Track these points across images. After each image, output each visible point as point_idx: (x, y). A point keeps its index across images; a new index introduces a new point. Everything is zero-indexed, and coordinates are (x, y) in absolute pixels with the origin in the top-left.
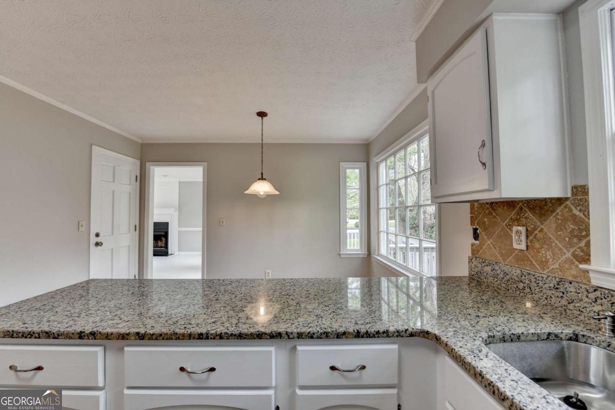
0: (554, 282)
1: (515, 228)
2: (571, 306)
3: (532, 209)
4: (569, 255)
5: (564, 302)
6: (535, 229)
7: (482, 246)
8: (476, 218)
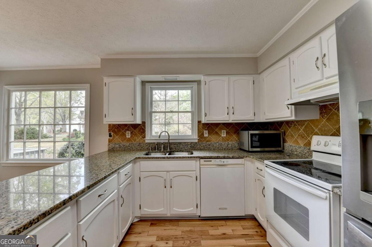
0: (138, 144)
1: (127, 132)
2: (142, 149)
3: (132, 127)
4: (141, 137)
5: (140, 148)
6: (133, 132)
7: (113, 139)
8: (111, 130)
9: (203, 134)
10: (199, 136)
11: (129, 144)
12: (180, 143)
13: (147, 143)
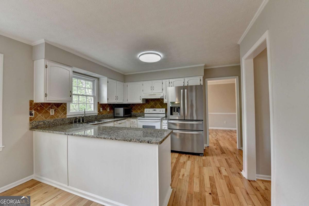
1: (51, 110)
3: (55, 105)
4: (63, 114)
5: (63, 123)
6: (56, 110)
7: (35, 117)
8: (33, 108)
9: (100, 110)
10: (98, 112)
11: (53, 120)
12: (90, 116)
13: (68, 118)
